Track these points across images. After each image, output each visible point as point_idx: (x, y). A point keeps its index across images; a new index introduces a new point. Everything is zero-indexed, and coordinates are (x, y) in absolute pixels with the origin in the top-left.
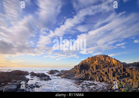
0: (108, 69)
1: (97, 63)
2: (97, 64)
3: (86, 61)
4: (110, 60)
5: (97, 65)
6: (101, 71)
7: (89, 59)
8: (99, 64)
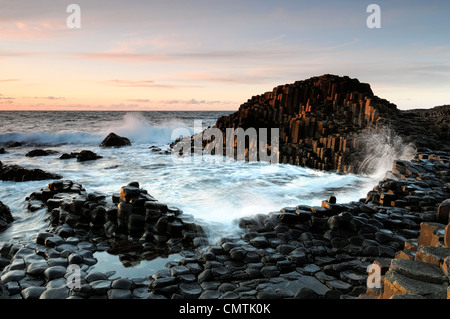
0: (338, 141)
1: (308, 114)
2: (307, 120)
3: (267, 102)
4: (358, 106)
5: (304, 122)
6: (315, 144)
7: (280, 97)
8: (313, 120)
